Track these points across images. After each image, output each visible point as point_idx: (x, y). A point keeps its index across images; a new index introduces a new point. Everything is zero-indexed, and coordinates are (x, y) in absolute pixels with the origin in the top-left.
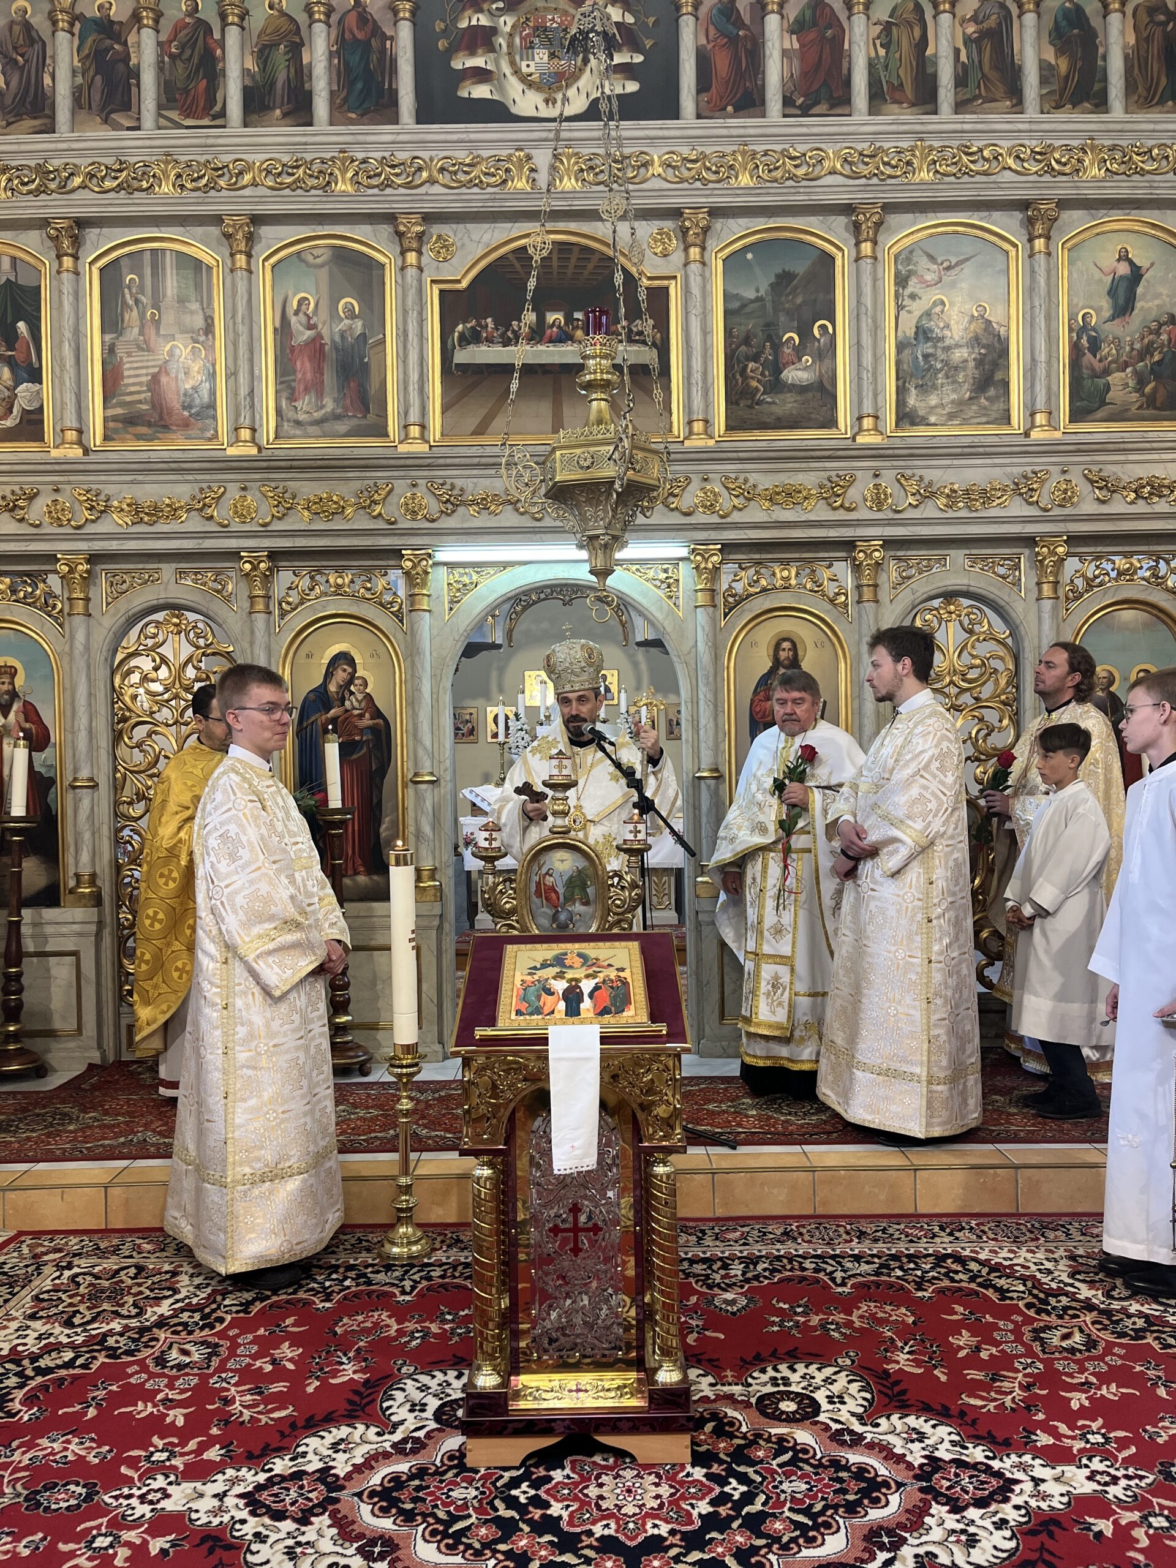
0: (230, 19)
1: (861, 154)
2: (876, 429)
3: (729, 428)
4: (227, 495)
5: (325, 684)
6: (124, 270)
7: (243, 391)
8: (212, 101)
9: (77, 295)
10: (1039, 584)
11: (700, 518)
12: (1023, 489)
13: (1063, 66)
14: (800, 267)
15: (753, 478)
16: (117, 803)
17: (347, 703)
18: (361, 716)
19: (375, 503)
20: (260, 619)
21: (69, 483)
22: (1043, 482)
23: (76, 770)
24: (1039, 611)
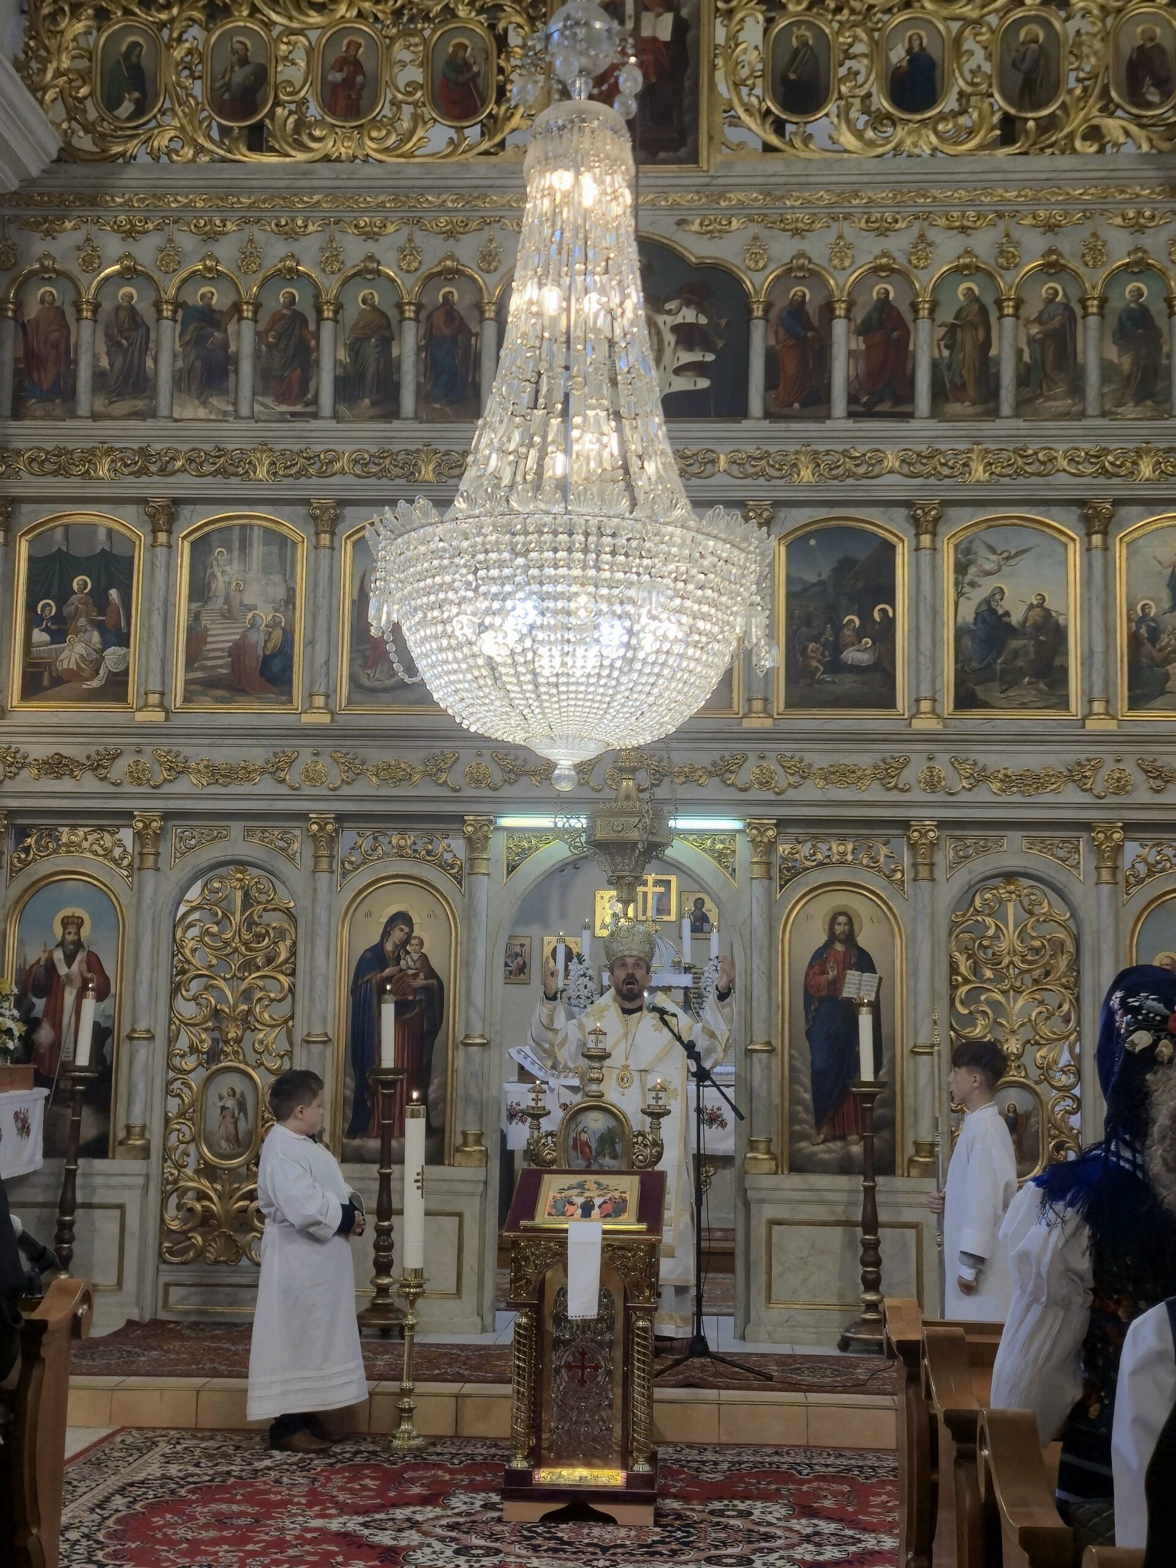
0: (326, 314)
1: (919, 455)
2: (933, 711)
3: (789, 705)
4: (300, 759)
5: (381, 945)
6: (214, 544)
7: (320, 659)
8: (304, 389)
9: (170, 567)
10: (1098, 868)
11: (757, 794)
12: (1076, 776)
13: (1126, 363)
14: (862, 554)
15: (809, 757)
16: (170, 1056)
17: (402, 963)
18: (415, 976)
19: (441, 770)
20: (323, 878)
21: (151, 744)
22: (1096, 769)
23: (134, 1021)
24: (1099, 896)
